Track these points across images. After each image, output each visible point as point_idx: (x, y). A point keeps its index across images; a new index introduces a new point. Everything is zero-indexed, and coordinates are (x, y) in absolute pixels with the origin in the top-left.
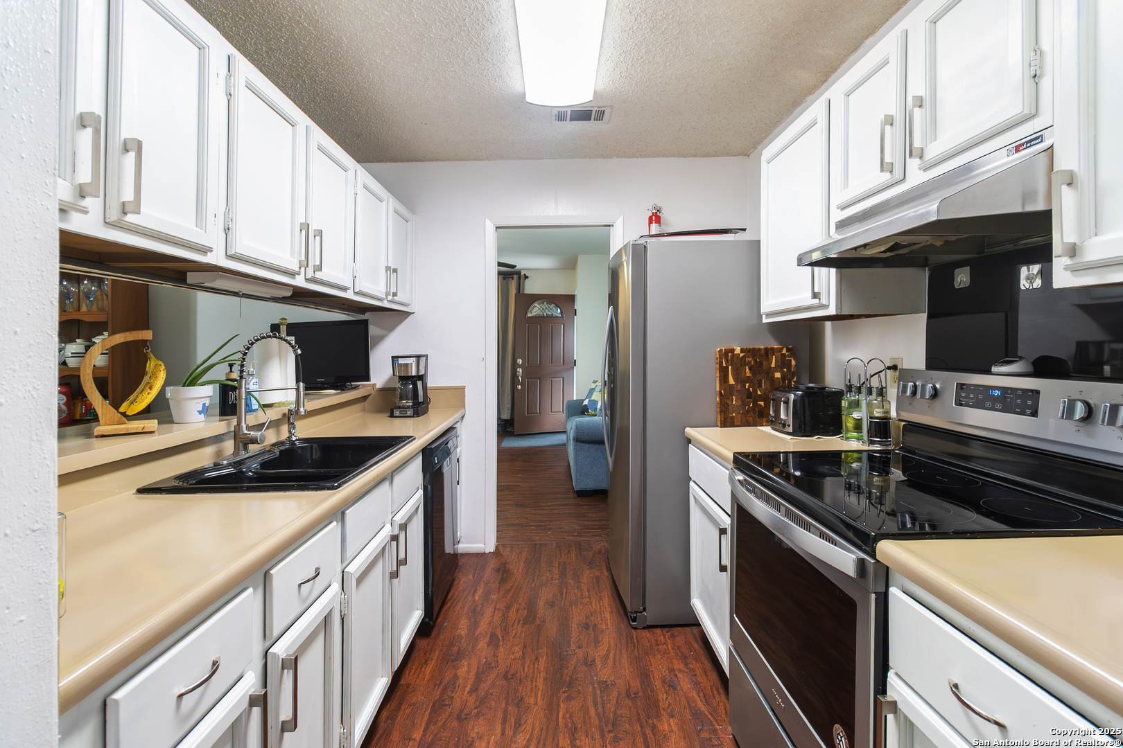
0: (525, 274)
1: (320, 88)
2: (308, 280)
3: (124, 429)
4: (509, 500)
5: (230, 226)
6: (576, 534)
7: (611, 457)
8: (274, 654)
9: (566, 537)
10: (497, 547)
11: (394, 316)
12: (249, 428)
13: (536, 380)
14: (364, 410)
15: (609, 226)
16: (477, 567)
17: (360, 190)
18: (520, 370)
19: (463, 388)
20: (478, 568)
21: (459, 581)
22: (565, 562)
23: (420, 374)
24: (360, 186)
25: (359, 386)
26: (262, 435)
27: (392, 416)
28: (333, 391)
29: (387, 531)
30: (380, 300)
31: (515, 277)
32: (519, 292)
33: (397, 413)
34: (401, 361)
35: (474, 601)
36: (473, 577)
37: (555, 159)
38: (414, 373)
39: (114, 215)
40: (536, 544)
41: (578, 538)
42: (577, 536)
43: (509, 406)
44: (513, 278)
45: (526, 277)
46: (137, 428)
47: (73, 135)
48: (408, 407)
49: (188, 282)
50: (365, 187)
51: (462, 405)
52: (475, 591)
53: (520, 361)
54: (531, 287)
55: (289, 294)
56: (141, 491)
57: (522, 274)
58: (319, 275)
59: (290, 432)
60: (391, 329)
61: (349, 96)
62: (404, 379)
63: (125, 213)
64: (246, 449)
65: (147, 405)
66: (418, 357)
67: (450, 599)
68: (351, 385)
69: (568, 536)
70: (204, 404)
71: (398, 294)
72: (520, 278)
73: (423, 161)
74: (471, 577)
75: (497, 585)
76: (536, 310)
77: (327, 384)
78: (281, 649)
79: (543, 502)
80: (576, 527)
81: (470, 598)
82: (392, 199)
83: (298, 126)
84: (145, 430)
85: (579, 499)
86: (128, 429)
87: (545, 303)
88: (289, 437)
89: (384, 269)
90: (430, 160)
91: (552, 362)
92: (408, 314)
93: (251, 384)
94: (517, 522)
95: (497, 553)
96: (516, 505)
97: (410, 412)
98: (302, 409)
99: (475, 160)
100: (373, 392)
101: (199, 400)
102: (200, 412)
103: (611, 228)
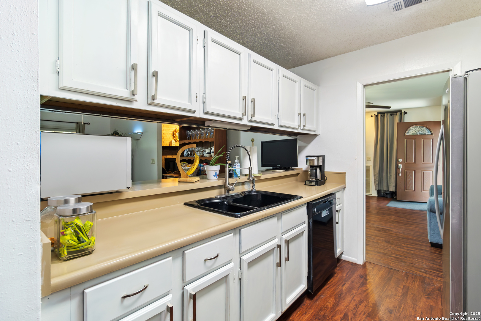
0: (405, 112)
1: (265, 37)
2: (249, 121)
3: (186, 180)
4: (382, 237)
5: (205, 101)
6: (423, 271)
7: (442, 228)
8: (186, 290)
9: (414, 271)
10: (365, 263)
11: (310, 137)
12: (230, 184)
13: (412, 171)
14: (297, 180)
15: (449, 71)
16: (350, 270)
17: (281, 78)
18: (400, 166)
19: (345, 173)
20: (350, 272)
21: (338, 275)
22: (409, 287)
23: (319, 165)
24: (281, 76)
25: (295, 169)
26: (232, 187)
27: (305, 184)
28: (281, 171)
29: (276, 241)
30: (297, 129)
31: (398, 114)
32: (401, 122)
33: (307, 183)
34: (309, 158)
35: (342, 290)
36: (346, 276)
37: (404, 37)
38: (316, 164)
39: (150, 101)
40: (391, 269)
41: (424, 275)
42: (423, 272)
43: (394, 184)
44: (396, 114)
45: (405, 113)
46: (189, 180)
47: (130, 73)
48: (314, 181)
49: (206, 125)
50: (283, 76)
51: (344, 182)
52: (344, 284)
53: (400, 160)
54: (407, 119)
55: (249, 128)
56: (186, 204)
57: (403, 111)
58: (254, 119)
59: (253, 187)
60: (309, 142)
61: (277, 36)
62: (313, 167)
63: (154, 100)
64: (228, 192)
65: (193, 172)
66: (318, 157)
67: (329, 283)
68: (292, 168)
69: (417, 270)
70: (216, 173)
71: (306, 126)
72: (401, 114)
73: (324, 59)
74: (345, 275)
75: (358, 285)
76: (412, 131)
77: (282, 167)
78: (191, 289)
79: (405, 244)
80: (425, 266)
81: (340, 287)
82: (302, 80)
83: (241, 54)
84: (191, 181)
85: (432, 248)
86: (187, 180)
87: (418, 127)
88: (252, 189)
89: (297, 114)
90: (327, 58)
91: (423, 161)
92: (316, 136)
93: (236, 166)
94: (383, 251)
95: (364, 266)
96: (386, 242)
97: (313, 183)
98: (251, 178)
99: (351, 51)
100: (301, 172)
101: (214, 171)
102: (215, 176)
103: (450, 72)
